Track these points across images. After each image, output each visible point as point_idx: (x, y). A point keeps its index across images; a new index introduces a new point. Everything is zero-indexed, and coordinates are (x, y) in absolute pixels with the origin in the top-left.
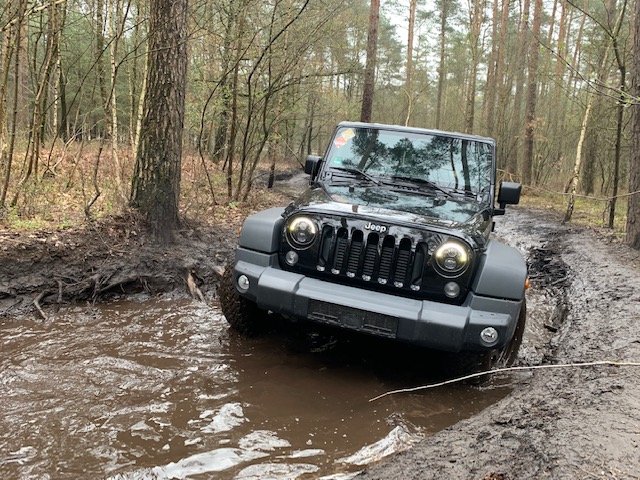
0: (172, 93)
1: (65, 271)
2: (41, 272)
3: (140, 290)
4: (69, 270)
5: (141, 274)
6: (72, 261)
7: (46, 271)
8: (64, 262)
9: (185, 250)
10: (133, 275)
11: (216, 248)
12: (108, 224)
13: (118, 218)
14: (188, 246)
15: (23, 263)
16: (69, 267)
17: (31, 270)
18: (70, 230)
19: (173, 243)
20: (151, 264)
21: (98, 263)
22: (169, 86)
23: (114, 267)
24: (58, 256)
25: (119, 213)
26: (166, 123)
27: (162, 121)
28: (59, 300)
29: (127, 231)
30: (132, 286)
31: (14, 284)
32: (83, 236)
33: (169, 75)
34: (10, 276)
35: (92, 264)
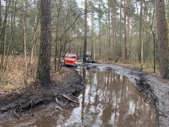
0: (48, 47)
2: (15, 102)
3: (43, 104)
4: (23, 100)
5: (43, 99)
6: (23, 97)
8: (21, 98)
10: (41, 100)
11: (61, 88)
12: (32, 85)
13: (34, 83)
14: (54, 89)
15: (9, 100)
16: (23, 99)
17: (11, 102)
18: (21, 88)
20: (45, 96)
21: (31, 97)
22: (47, 45)
23: (36, 98)
24: (19, 96)
25: (34, 81)
28: (21, 110)
29: (37, 86)
30: (41, 103)
31: (7, 107)
32: (25, 89)
33: (47, 42)
34: (6, 104)
35: (29, 98)
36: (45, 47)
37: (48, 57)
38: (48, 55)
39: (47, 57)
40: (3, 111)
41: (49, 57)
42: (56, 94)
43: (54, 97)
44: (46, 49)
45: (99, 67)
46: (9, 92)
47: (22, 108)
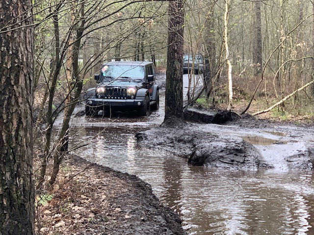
26: (15, 123)
33: (16, 54)
36: (8, 80)
37: (22, 133)
38: (20, 122)
39: (17, 131)
41: (26, 130)
44: (13, 92)
45: (263, 153)
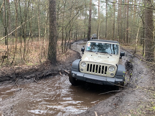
0: (55, 37)
1: (38, 73)
3: (51, 75)
4: (39, 73)
5: (52, 72)
7: (35, 73)
8: (38, 71)
9: (59, 67)
10: (50, 73)
11: (64, 66)
12: (44, 63)
13: (46, 62)
14: (59, 66)
17: (32, 73)
18: (38, 65)
19: (56, 66)
20: (53, 70)
21: (44, 71)
22: (54, 36)
23: (47, 71)
25: (46, 61)
27: (53, 43)
28: (38, 78)
29: (48, 64)
30: (50, 75)
31: (30, 76)
32: (40, 66)
34: (29, 74)
35: (43, 71)
40: (28, 78)
42: (60, 69)
43: (59, 71)
46: (30, 67)
47: (39, 77)
